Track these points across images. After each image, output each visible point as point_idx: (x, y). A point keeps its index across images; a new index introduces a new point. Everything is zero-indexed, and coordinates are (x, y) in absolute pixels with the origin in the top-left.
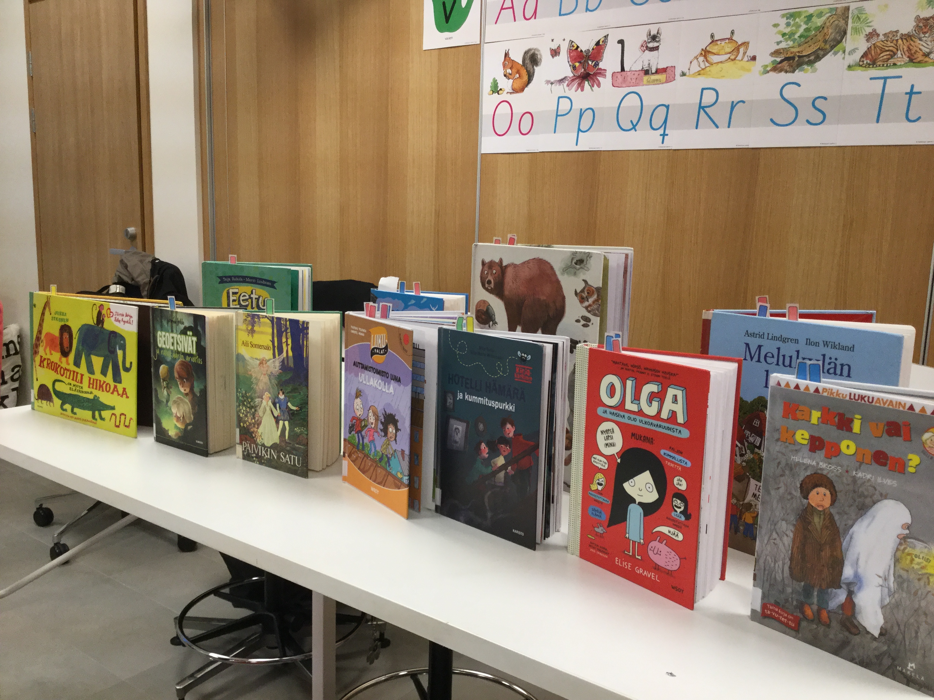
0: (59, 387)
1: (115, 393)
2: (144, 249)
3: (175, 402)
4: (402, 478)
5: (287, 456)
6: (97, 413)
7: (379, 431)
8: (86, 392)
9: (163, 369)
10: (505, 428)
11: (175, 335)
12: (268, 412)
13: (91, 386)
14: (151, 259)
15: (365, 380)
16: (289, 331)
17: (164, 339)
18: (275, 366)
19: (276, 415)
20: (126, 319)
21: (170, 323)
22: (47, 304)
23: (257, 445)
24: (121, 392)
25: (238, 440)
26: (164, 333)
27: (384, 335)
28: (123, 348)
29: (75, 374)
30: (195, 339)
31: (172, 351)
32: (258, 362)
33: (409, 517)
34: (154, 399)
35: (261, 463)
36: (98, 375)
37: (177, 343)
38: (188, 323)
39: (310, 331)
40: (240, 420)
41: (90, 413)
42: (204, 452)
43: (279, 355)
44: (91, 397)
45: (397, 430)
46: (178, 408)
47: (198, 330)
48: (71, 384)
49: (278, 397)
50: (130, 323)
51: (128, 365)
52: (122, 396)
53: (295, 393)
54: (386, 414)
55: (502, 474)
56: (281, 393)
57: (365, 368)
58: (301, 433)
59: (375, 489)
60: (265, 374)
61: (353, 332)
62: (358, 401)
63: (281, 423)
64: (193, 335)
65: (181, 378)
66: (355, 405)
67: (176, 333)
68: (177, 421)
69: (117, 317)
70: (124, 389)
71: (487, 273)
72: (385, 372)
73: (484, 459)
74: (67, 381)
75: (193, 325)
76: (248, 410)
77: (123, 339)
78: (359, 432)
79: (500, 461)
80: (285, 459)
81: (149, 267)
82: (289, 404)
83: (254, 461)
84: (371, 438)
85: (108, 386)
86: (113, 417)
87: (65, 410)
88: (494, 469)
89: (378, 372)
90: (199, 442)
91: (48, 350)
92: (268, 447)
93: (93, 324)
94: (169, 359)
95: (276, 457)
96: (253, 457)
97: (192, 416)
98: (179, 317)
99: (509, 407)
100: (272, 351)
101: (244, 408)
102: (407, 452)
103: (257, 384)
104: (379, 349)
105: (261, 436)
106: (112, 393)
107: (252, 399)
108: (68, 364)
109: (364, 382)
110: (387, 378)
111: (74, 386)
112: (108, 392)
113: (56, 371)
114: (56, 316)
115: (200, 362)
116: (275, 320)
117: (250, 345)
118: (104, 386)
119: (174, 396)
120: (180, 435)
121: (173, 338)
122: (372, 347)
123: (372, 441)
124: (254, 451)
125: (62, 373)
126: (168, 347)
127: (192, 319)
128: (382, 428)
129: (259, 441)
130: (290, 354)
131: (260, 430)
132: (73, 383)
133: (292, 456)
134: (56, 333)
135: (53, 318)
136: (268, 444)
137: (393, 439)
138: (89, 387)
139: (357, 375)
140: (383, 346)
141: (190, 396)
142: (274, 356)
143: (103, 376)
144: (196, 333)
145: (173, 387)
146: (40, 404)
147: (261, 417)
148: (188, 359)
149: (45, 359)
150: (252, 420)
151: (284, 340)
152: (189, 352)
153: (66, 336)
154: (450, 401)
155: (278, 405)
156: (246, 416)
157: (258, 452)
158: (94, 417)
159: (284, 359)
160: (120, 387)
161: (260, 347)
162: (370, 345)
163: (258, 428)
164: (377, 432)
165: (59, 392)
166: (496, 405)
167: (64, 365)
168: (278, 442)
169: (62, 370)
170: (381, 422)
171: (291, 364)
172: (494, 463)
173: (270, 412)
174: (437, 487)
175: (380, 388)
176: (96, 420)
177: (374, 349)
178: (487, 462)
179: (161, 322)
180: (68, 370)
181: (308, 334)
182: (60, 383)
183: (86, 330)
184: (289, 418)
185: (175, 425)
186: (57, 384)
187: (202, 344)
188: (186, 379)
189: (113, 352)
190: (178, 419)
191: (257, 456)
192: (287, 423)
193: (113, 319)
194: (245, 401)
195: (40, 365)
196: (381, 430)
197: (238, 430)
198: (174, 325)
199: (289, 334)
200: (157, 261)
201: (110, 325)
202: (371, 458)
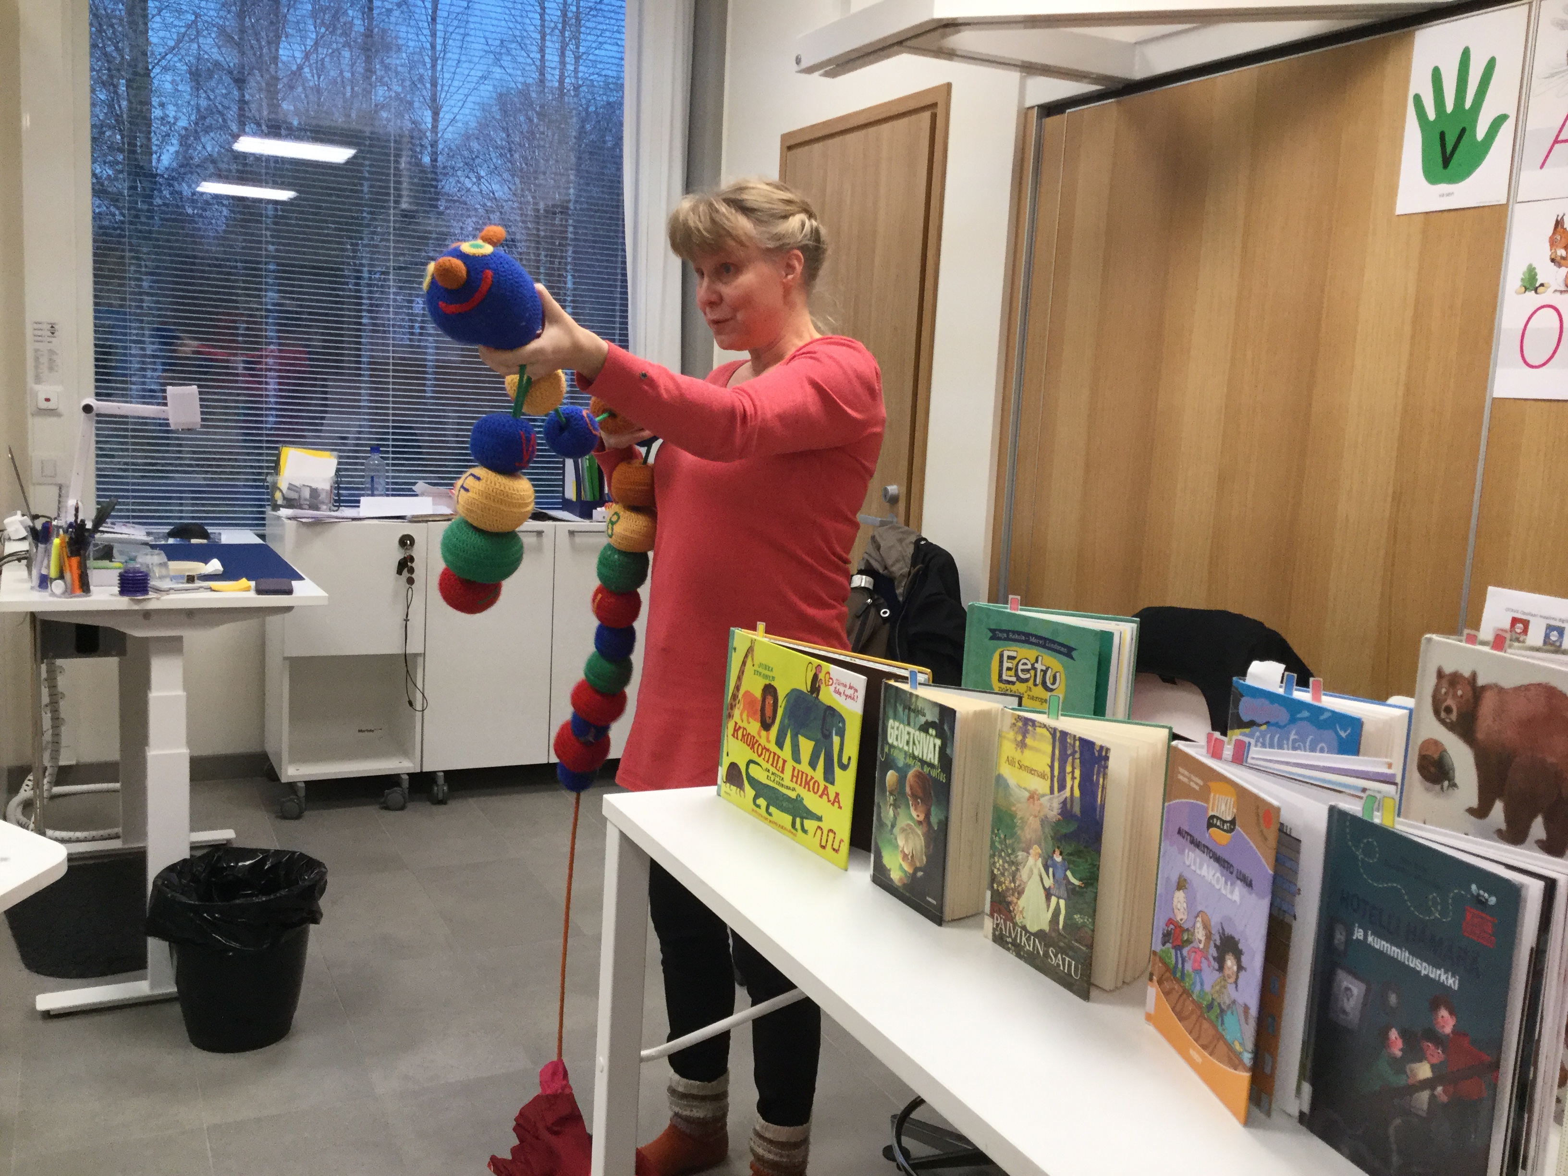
0: (754, 771)
1: (825, 797)
2: (907, 523)
3: (903, 830)
4: (1240, 1053)
5: (1059, 956)
6: (798, 820)
7: (1211, 959)
8: (788, 788)
9: (891, 776)
10: (1436, 1014)
11: (912, 731)
12: (1036, 878)
13: (795, 779)
14: (913, 538)
15: (1195, 863)
16: (1077, 755)
17: (896, 732)
18: (1051, 806)
19: (1047, 886)
20: (849, 692)
21: (907, 711)
22: (750, 650)
23: (1015, 925)
24: (832, 798)
25: (987, 908)
26: (897, 724)
27: (1232, 800)
28: (841, 734)
29: (776, 757)
30: (938, 742)
31: (906, 753)
32: (1027, 794)
33: (1248, 1122)
34: (875, 818)
35: (1019, 956)
36: (805, 767)
37: (914, 743)
38: (931, 716)
39: (1112, 763)
40: (993, 878)
41: (790, 818)
42: (937, 917)
43: (1060, 790)
44: (793, 795)
45: (1240, 968)
46: (906, 841)
47: (944, 730)
48: (769, 771)
49: (1052, 858)
50: (853, 699)
51: (845, 761)
52: (833, 804)
53: (1080, 857)
54: (1224, 934)
55: (1425, 1095)
56: (1057, 852)
57: (1196, 844)
58: (1084, 925)
59: (1197, 1054)
60: (1036, 817)
61: (1181, 777)
62: (1180, 896)
63: (1054, 900)
64: (937, 736)
65: (915, 796)
66: (1175, 900)
67: (914, 728)
68: (903, 860)
69: (838, 687)
70: (837, 795)
71: (1445, 693)
72: (1228, 863)
73: (1395, 1059)
74: (765, 765)
75: (937, 721)
76: (1006, 865)
77: (843, 720)
78: (1178, 948)
79: (1424, 1071)
80: (1056, 960)
81: (910, 550)
82: (1069, 873)
83: (1008, 949)
84: (1196, 965)
85: (816, 785)
86: (819, 832)
87: (758, 806)
88: (1411, 1081)
89: (1217, 859)
90: (930, 900)
91: (745, 716)
92: (1031, 933)
93: (805, 691)
94: (901, 764)
95: (1041, 953)
96: (1008, 943)
97: (924, 858)
98: (920, 704)
99: (1447, 978)
100: (1049, 781)
101: (1001, 861)
102: (1254, 1011)
103: (1022, 829)
104: (1221, 820)
105: (1021, 912)
106: (821, 796)
107: (1014, 851)
108: (768, 741)
109: (1193, 868)
110: (1231, 873)
111: (773, 774)
112: (816, 793)
113: (752, 748)
114: (760, 670)
115: (943, 778)
116: (1058, 734)
117: (1017, 765)
118: (811, 784)
119: (903, 821)
120: (906, 882)
121: (909, 733)
122: (1211, 813)
123: (1198, 971)
124: (1010, 933)
125: (760, 752)
126: (901, 746)
127: (937, 711)
128: (1215, 955)
129: (1018, 919)
130: (1077, 793)
131: (1022, 903)
132: (772, 770)
133: (1067, 959)
134: (758, 693)
135: (757, 672)
136: (1033, 928)
137: (1232, 980)
138: (792, 781)
139: (1182, 851)
140: (1229, 818)
141: (925, 828)
142: (1052, 792)
143: (810, 768)
144: (940, 735)
145: (903, 807)
146: (728, 790)
147: (1025, 883)
148: (926, 770)
149: (740, 728)
150: (1010, 882)
151: (1069, 769)
152: (928, 760)
153: (770, 700)
154: (1340, 937)
155: (1051, 870)
156: (1003, 874)
157: (1016, 936)
158: (794, 825)
159: (1066, 798)
160: (832, 790)
161: (1032, 771)
162: (1207, 809)
163: (1018, 899)
164: (1207, 959)
165: (753, 778)
166: (1424, 968)
167: (763, 741)
168: (1047, 928)
169: (760, 748)
170: (1216, 946)
171: (1077, 809)
172: (1412, 1071)
173: (1038, 878)
174: (1304, 1080)
175: (1218, 887)
176: (796, 830)
177: (1213, 817)
178: (1399, 1066)
179: (896, 706)
180: (768, 750)
181: (1107, 767)
182: (756, 766)
183: (795, 696)
184: (1066, 895)
185: (901, 865)
186: (752, 766)
187: (948, 751)
188: (922, 800)
189: (828, 737)
190: (905, 856)
191: (1014, 943)
192: (1062, 903)
193: (832, 688)
194: (1003, 850)
195: (733, 735)
196: (1214, 958)
197: (988, 894)
198: (912, 715)
199: (1077, 761)
200: (923, 543)
201: (827, 696)
202: (1193, 999)
